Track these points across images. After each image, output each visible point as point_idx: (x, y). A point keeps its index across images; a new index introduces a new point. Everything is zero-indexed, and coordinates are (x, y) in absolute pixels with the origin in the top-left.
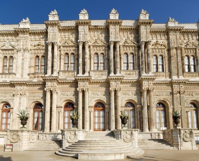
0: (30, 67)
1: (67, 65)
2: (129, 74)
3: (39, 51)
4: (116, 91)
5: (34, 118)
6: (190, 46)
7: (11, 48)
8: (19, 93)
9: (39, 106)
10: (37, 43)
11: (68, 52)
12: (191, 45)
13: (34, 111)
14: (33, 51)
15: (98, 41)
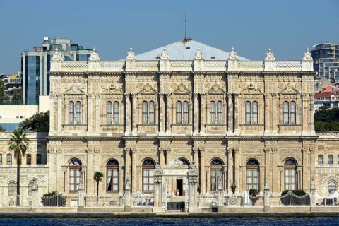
0: (101, 115)
1: (145, 115)
2: (216, 129)
3: (112, 96)
4: (199, 151)
5: (107, 177)
6: (289, 91)
7: (78, 92)
8: (93, 149)
9: (112, 163)
10: (109, 85)
11: (146, 100)
12: (291, 89)
13: (107, 169)
14: (104, 96)
15: (181, 88)
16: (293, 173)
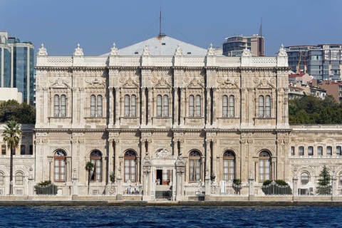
0: (86, 108)
1: (127, 108)
2: (194, 121)
3: (95, 90)
4: (179, 143)
6: (265, 85)
7: (64, 86)
8: (77, 140)
9: (96, 154)
10: (92, 80)
11: (129, 94)
13: (91, 159)
14: (88, 89)
15: (161, 82)
16: (267, 163)
